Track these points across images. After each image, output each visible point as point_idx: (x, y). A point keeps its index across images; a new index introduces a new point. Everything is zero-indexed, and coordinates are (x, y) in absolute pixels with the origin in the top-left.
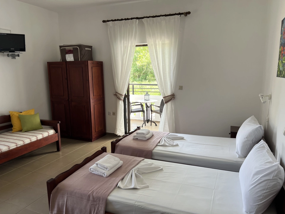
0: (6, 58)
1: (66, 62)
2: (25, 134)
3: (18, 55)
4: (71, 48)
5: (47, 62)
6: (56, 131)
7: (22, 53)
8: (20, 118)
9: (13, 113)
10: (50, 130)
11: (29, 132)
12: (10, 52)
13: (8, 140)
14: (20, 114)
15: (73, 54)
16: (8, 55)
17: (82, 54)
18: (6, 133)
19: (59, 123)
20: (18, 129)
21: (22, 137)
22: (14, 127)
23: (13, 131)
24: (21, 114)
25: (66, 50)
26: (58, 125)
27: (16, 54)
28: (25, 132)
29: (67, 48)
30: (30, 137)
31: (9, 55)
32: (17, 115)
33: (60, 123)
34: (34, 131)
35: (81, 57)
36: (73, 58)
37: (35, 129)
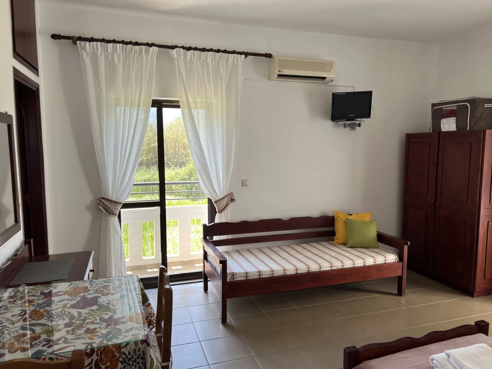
0: (342, 129)
1: (439, 133)
2: (349, 251)
3: (359, 125)
4: (453, 107)
5: (407, 134)
6: (401, 258)
7: (365, 122)
8: (347, 223)
9: (339, 214)
10: (390, 254)
11: (357, 249)
12: (347, 120)
13: (322, 255)
14: (348, 217)
15: (455, 118)
16: (345, 126)
17: (475, 117)
18: (324, 243)
19: (407, 244)
20: (342, 241)
21: (343, 255)
22: (337, 236)
23: (334, 242)
24: (350, 217)
25: (442, 110)
26: (406, 248)
27: (357, 122)
28: (351, 247)
29: (445, 107)
30: (354, 258)
31: (347, 125)
32: (344, 218)
33: (409, 244)
34: (364, 249)
35: (473, 123)
36: (455, 126)
37: (366, 246)
